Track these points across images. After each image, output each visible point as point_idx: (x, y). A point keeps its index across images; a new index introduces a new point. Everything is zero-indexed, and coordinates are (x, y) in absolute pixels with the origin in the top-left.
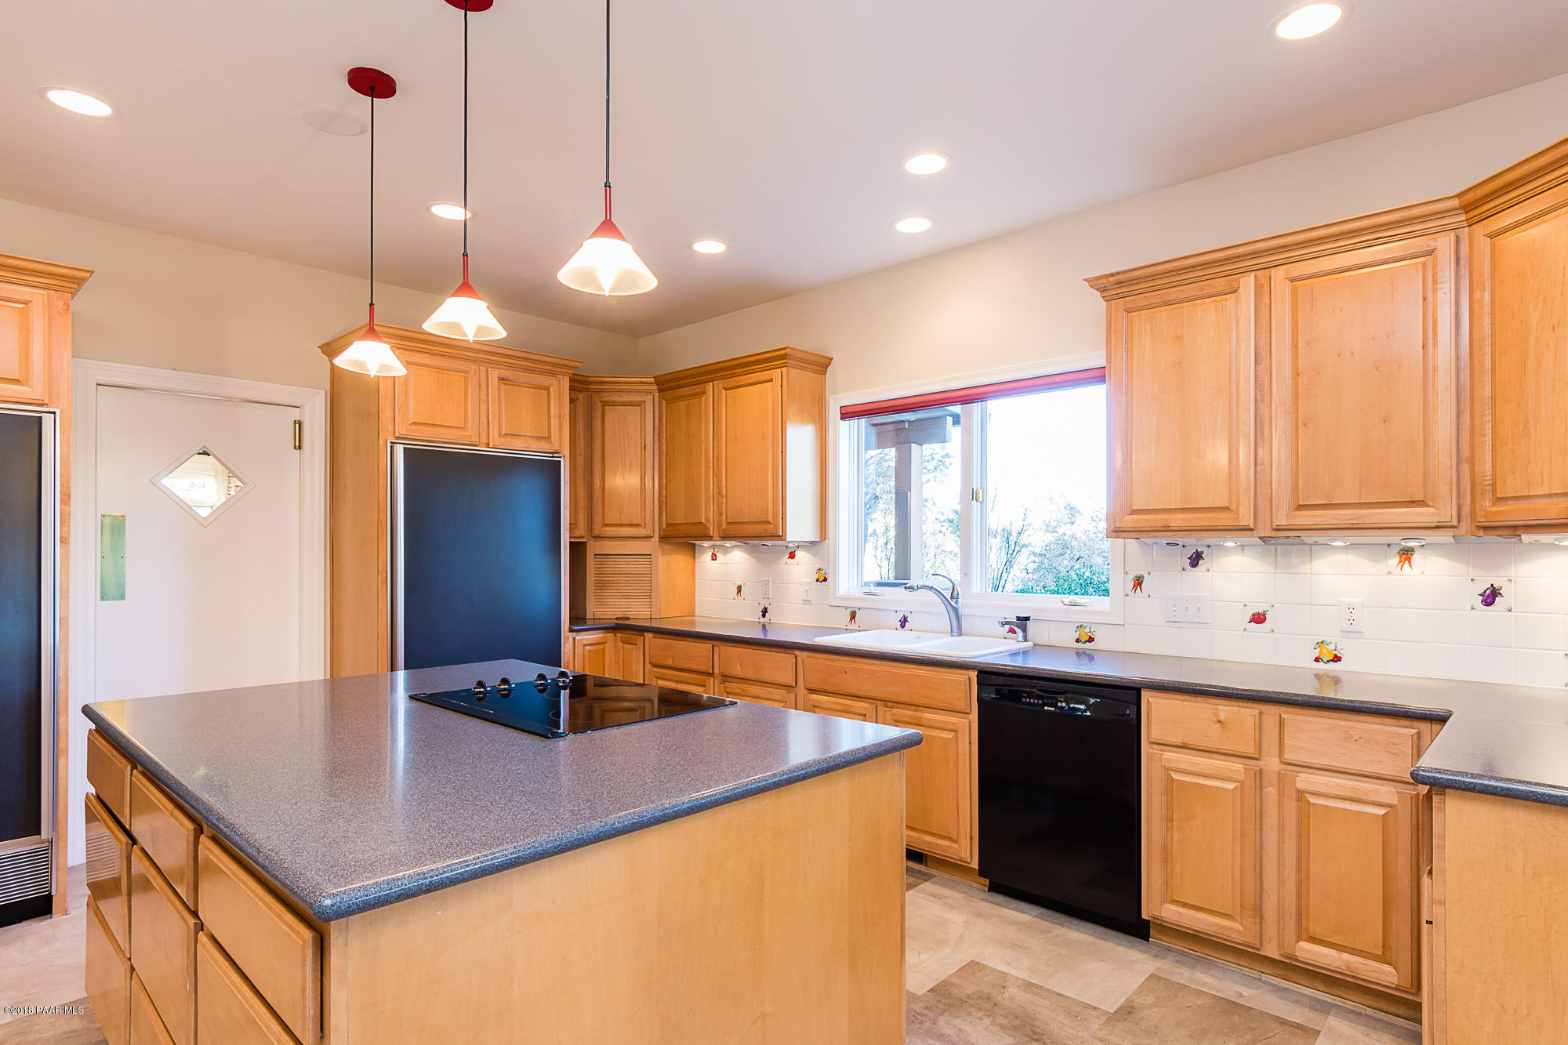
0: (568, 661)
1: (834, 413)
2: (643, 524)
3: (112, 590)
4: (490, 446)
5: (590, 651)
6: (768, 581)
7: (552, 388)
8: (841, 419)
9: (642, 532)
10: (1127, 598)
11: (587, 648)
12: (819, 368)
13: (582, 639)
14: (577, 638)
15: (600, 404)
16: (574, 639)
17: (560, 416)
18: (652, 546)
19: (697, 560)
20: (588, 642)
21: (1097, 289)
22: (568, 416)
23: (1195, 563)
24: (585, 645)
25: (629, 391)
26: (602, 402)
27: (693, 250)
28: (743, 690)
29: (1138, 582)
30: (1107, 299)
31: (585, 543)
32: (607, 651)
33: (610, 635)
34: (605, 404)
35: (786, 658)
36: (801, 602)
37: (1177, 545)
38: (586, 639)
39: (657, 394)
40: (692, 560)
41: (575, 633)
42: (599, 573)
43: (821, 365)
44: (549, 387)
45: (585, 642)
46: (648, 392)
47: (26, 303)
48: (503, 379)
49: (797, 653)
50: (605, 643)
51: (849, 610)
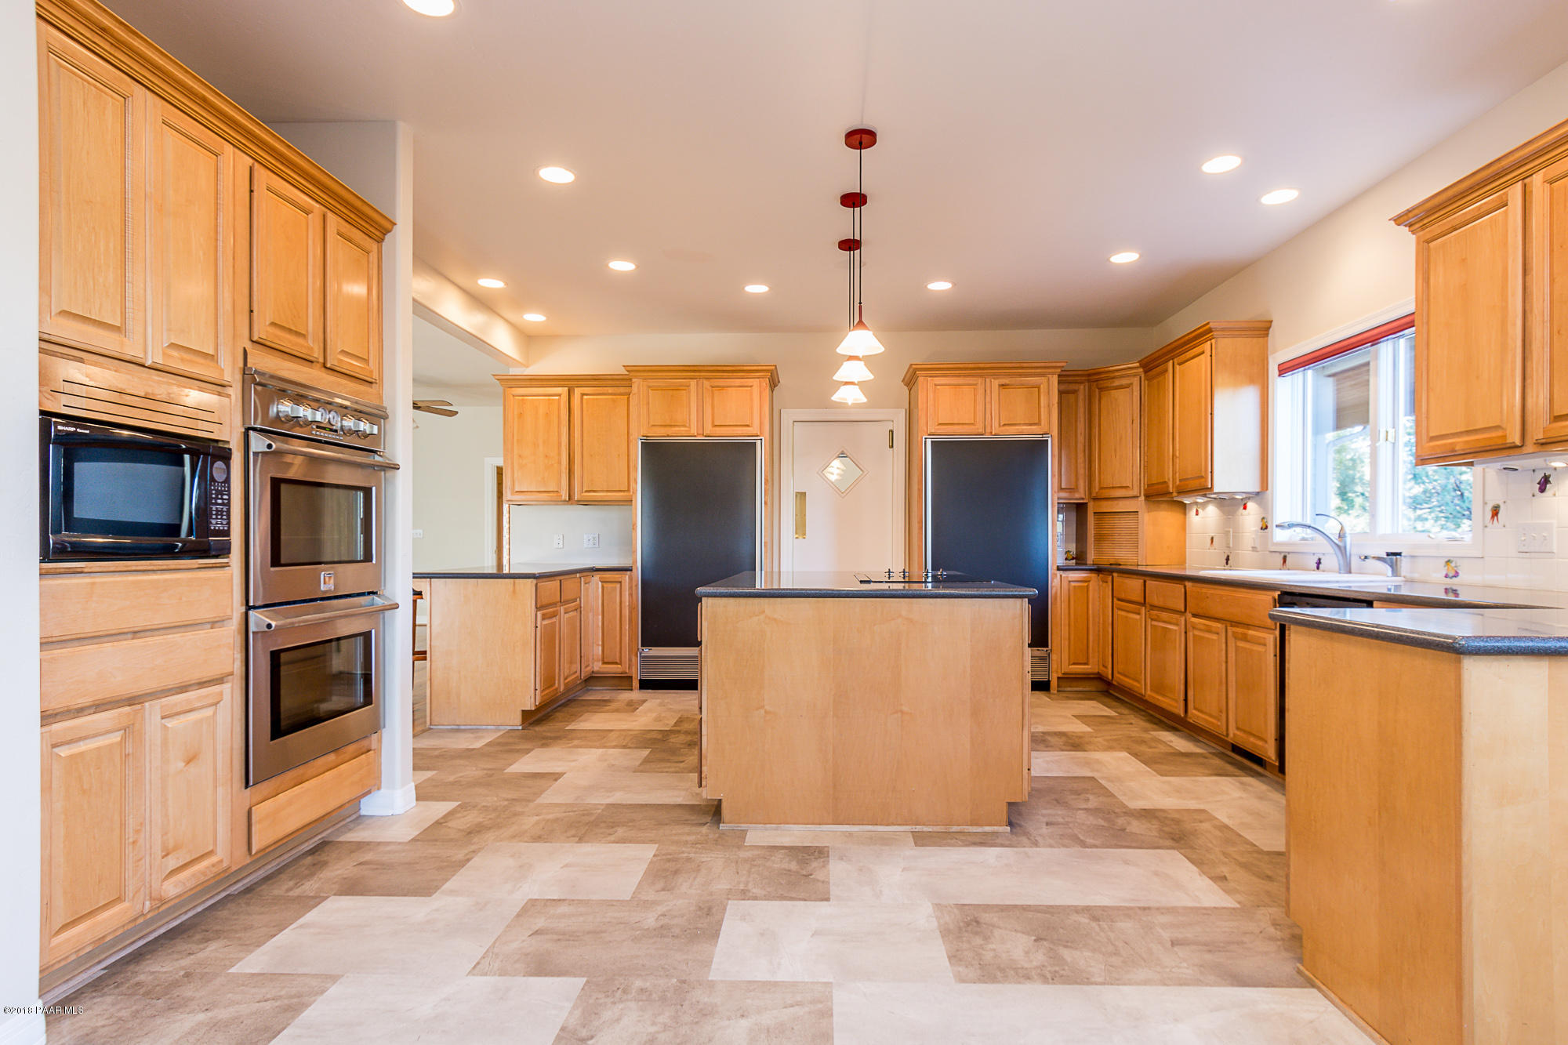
0: (1056, 593)
1: (1273, 370)
2: (1131, 486)
3: (801, 528)
4: (993, 433)
5: (1075, 586)
6: (1229, 532)
7: (1042, 386)
8: (1279, 375)
9: (1130, 493)
10: (1486, 529)
11: (1073, 584)
12: (1262, 332)
13: (1067, 577)
14: (1063, 575)
15: (1097, 390)
16: (1061, 576)
17: (1049, 406)
18: (1140, 504)
19: (1187, 516)
20: (1073, 579)
21: (1406, 226)
22: (1056, 405)
23: (1543, 488)
24: (1070, 582)
25: (1122, 377)
26: (1099, 389)
27: (1110, 262)
28: (1158, 616)
29: (1496, 512)
30: (1413, 232)
31: (1086, 503)
32: (1091, 588)
33: (1093, 575)
34: (1101, 389)
35: (1178, 588)
36: (1250, 549)
37: (1517, 470)
38: (1071, 577)
39: (1143, 376)
40: (1182, 516)
41: (1062, 572)
42: (1098, 527)
43: (1263, 329)
44: (1040, 385)
45: (1070, 579)
46: (1135, 375)
47: (751, 387)
48: (1003, 385)
49: (1189, 584)
50: (1089, 581)
51: (1283, 555)
